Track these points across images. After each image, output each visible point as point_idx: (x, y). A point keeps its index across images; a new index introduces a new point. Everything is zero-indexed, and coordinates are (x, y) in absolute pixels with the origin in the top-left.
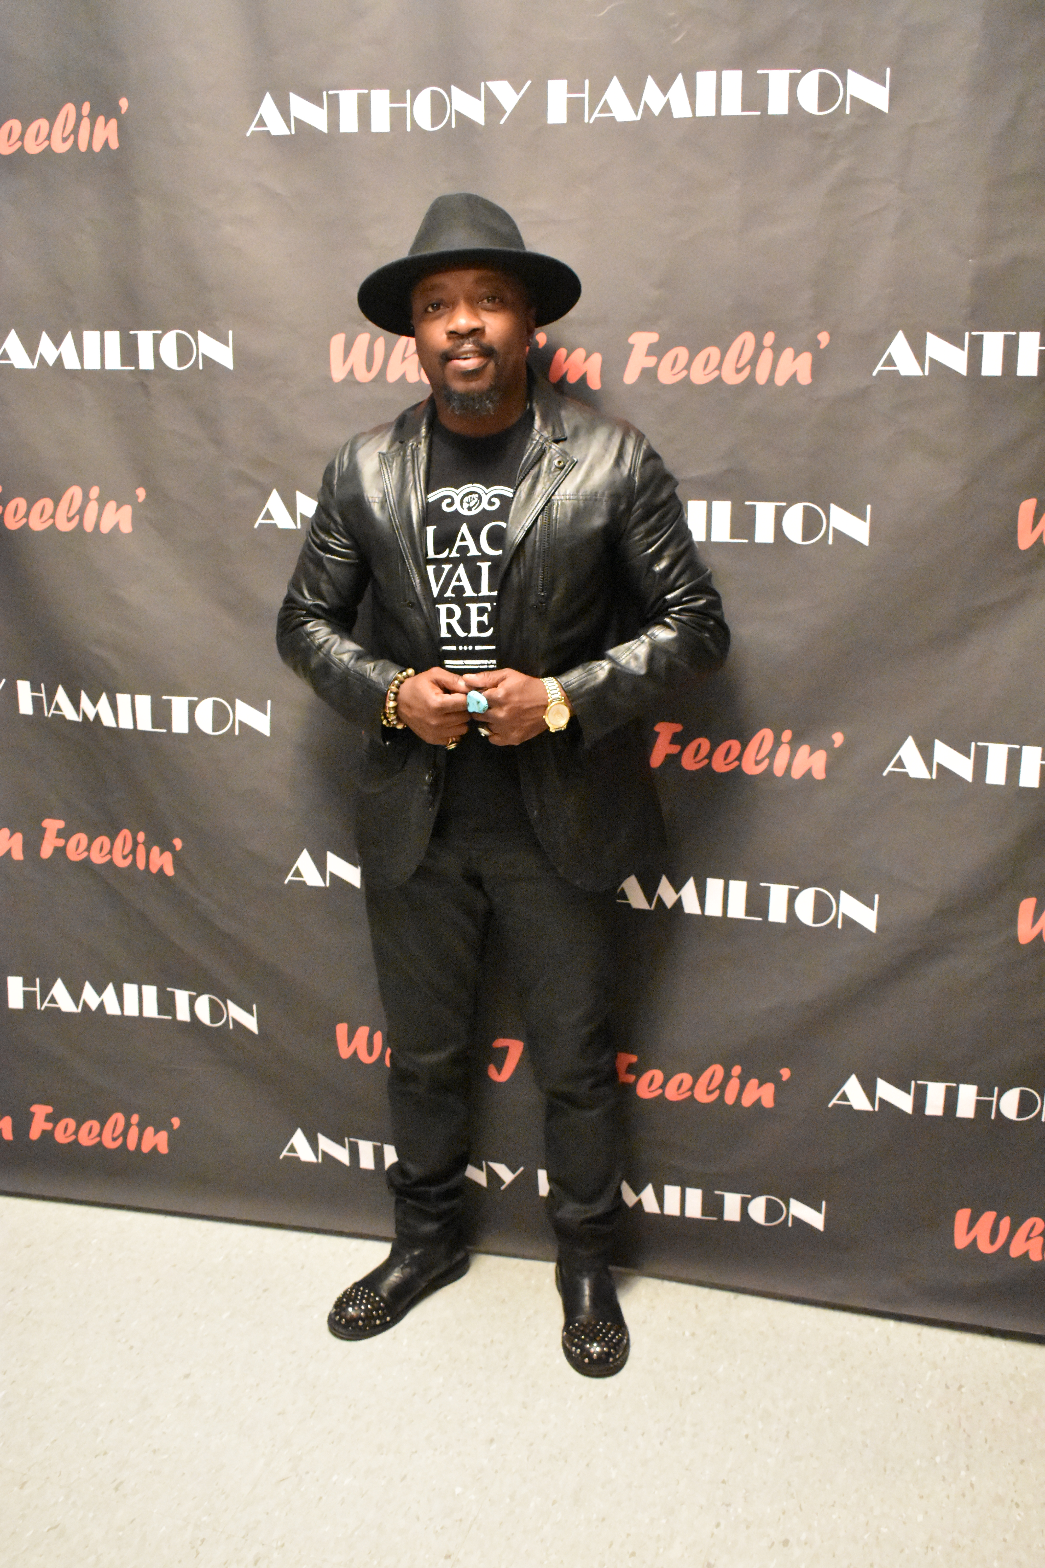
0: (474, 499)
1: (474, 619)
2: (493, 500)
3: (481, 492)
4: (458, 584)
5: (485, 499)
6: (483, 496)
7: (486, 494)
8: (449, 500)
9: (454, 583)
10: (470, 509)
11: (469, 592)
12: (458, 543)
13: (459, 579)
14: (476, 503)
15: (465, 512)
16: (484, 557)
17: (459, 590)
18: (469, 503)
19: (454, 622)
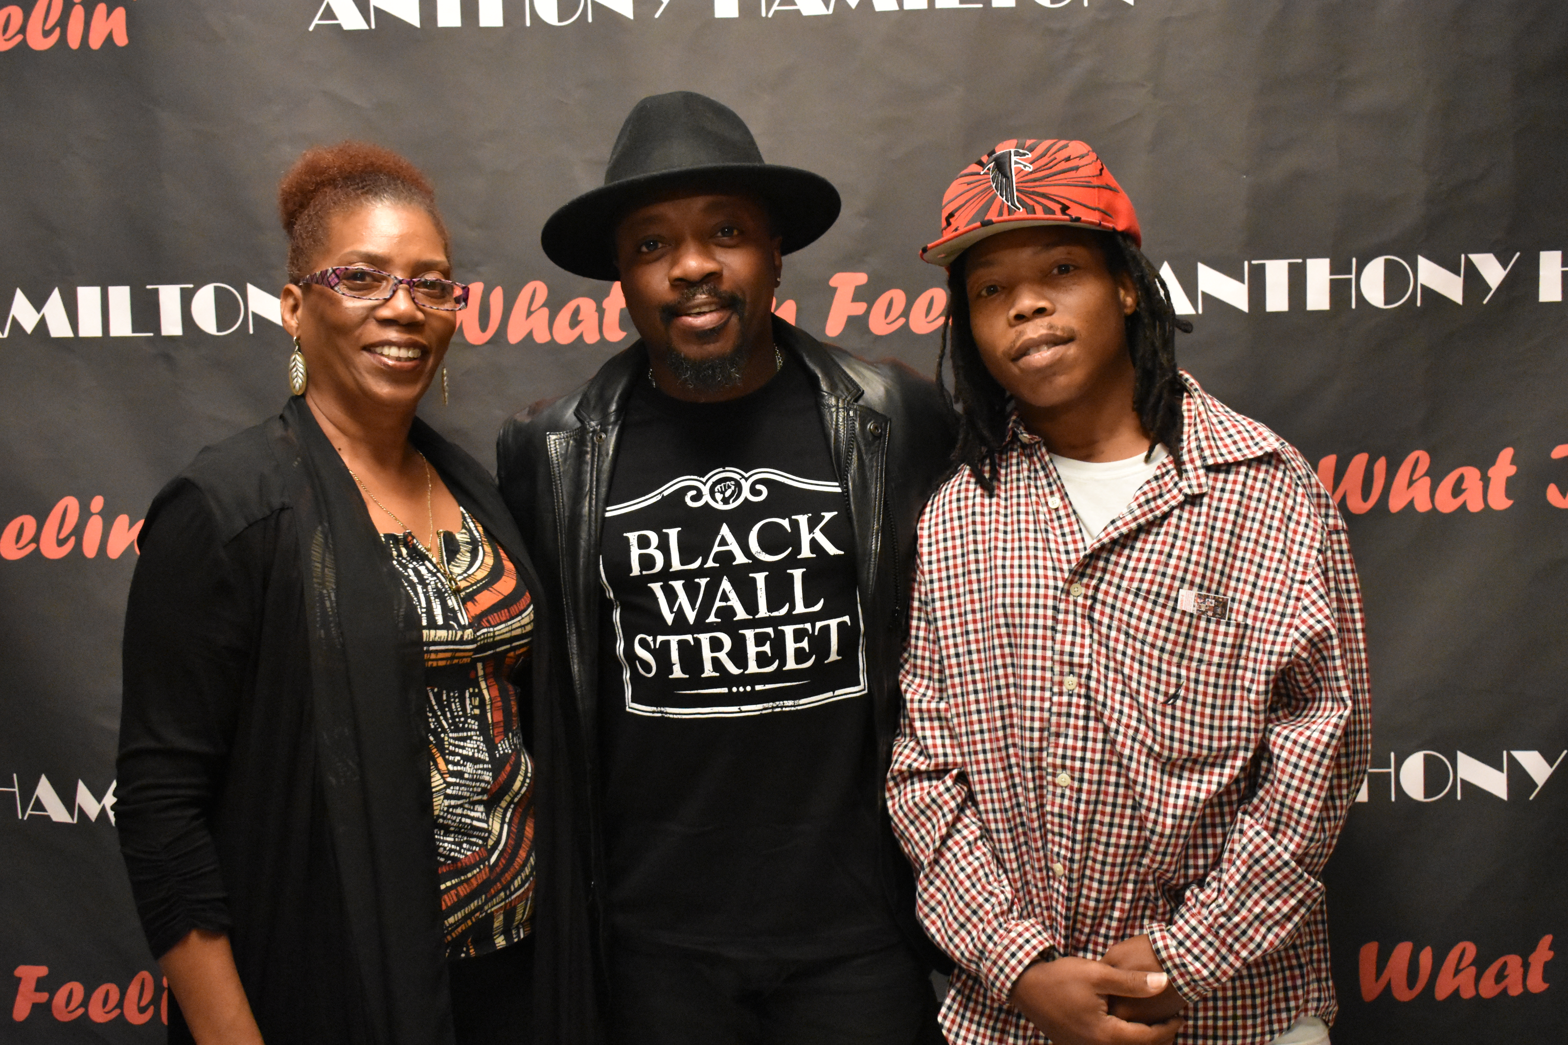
0: (729, 487)
1: (752, 650)
2: (758, 487)
3: (737, 477)
4: (724, 604)
5: (746, 486)
6: (743, 481)
7: (747, 479)
8: (693, 493)
9: (718, 604)
10: (726, 501)
11: (741, 614)
12: (716, 549)
13: (725, 598)
14: (733, 492)
15: (720, 506)
16: (757, 565)
17: (727, 613)
18: (723, 493)
19: (722, 656)
